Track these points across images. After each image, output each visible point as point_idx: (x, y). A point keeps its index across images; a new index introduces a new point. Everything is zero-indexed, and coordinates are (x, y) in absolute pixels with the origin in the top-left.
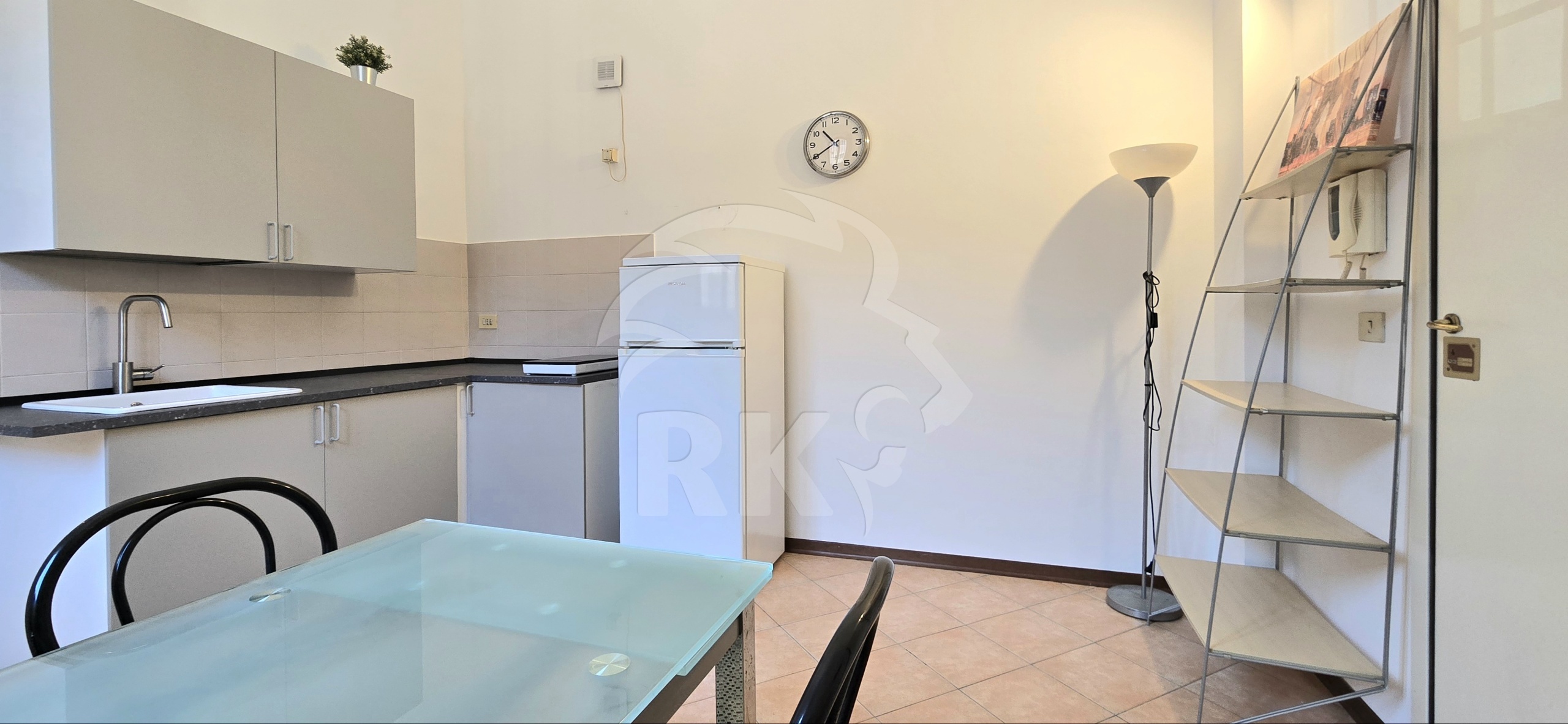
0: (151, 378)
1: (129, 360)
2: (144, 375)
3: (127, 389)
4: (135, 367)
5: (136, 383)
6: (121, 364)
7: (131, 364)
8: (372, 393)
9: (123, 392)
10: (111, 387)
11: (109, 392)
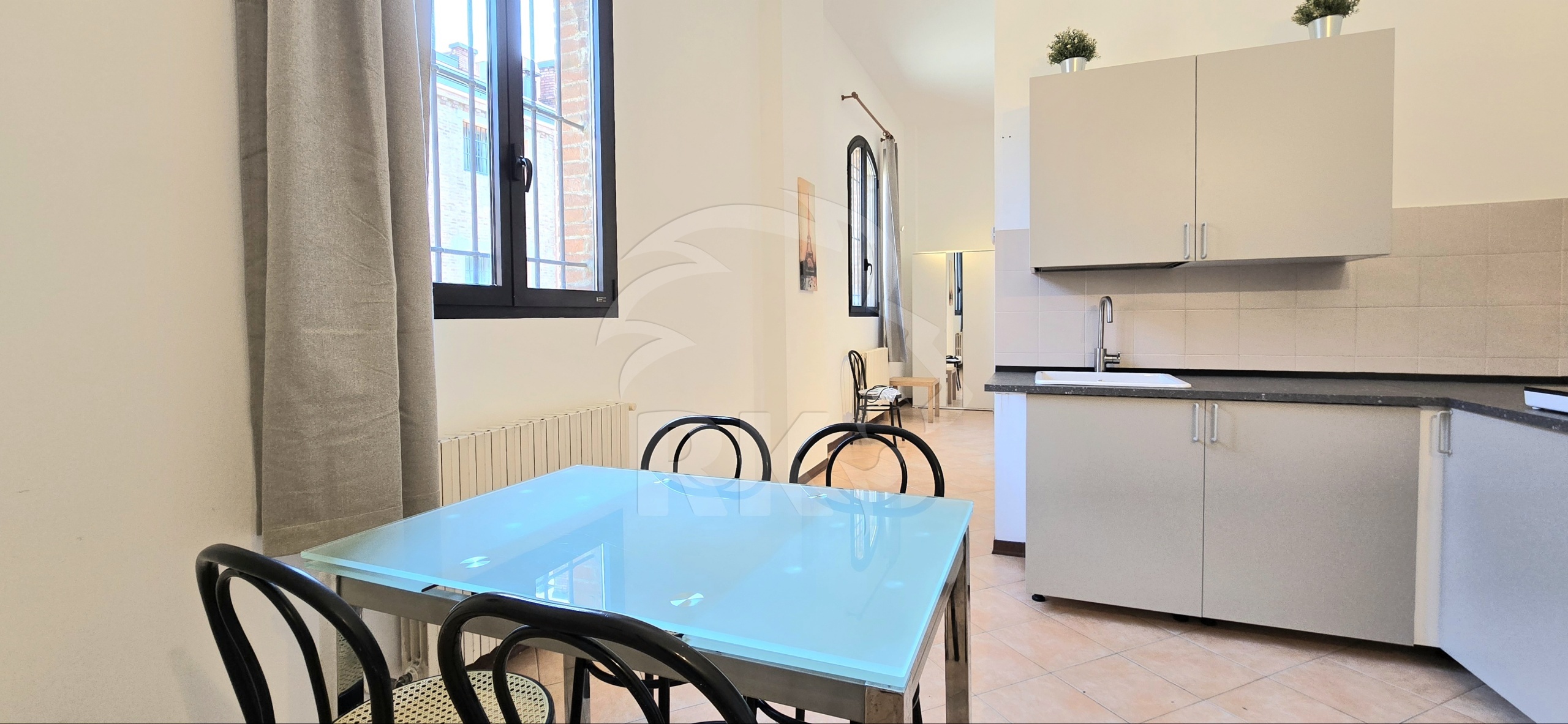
0: (1118, 363)
1: (1104, 348)
2: (1113, 359)
3: (1102, 368)
4: (1108, 353)
5: (1108, 366)
6: (1098, 349)
7: (1105, 350)
8: (1264, 399)
9: (1099, 371)
10: (1093, 366)
11: (1092, 370)
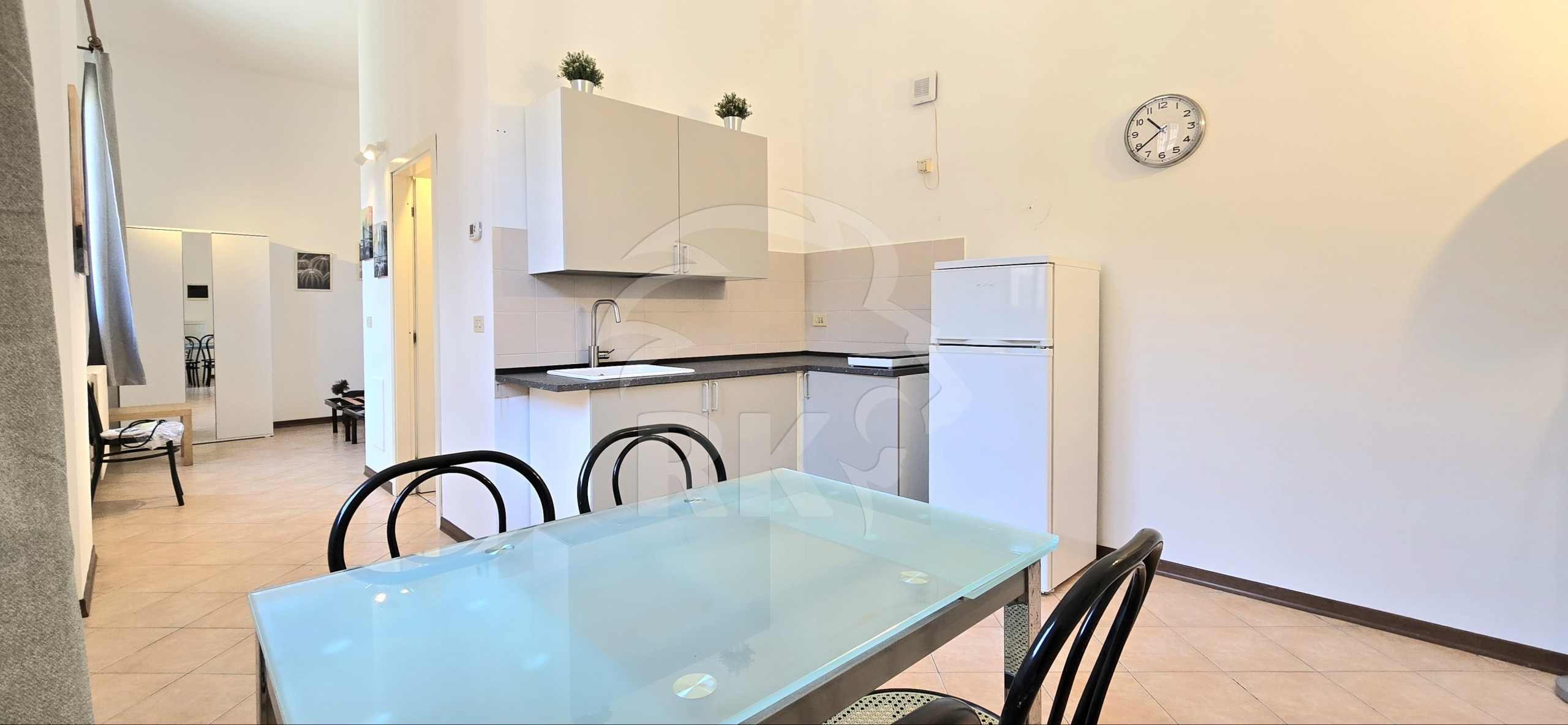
0: (608, 358)
1: (597, 345)
2: (605, 355)
3: (596, 364)
4: (600, 349)
5: (601, 361)
6: (591, 347)
8: (738, 375)
9: (594, 367)
10: (588, 363)
11: (587, 366)
